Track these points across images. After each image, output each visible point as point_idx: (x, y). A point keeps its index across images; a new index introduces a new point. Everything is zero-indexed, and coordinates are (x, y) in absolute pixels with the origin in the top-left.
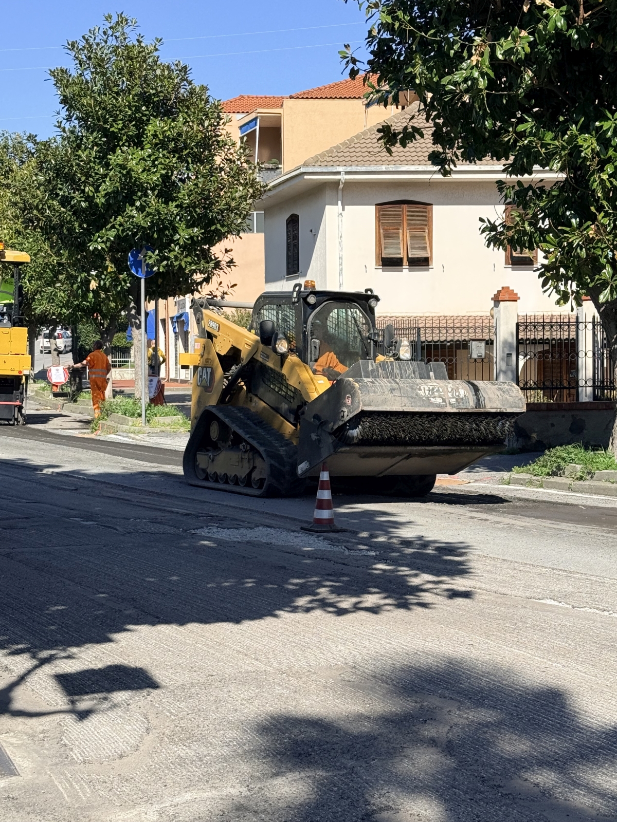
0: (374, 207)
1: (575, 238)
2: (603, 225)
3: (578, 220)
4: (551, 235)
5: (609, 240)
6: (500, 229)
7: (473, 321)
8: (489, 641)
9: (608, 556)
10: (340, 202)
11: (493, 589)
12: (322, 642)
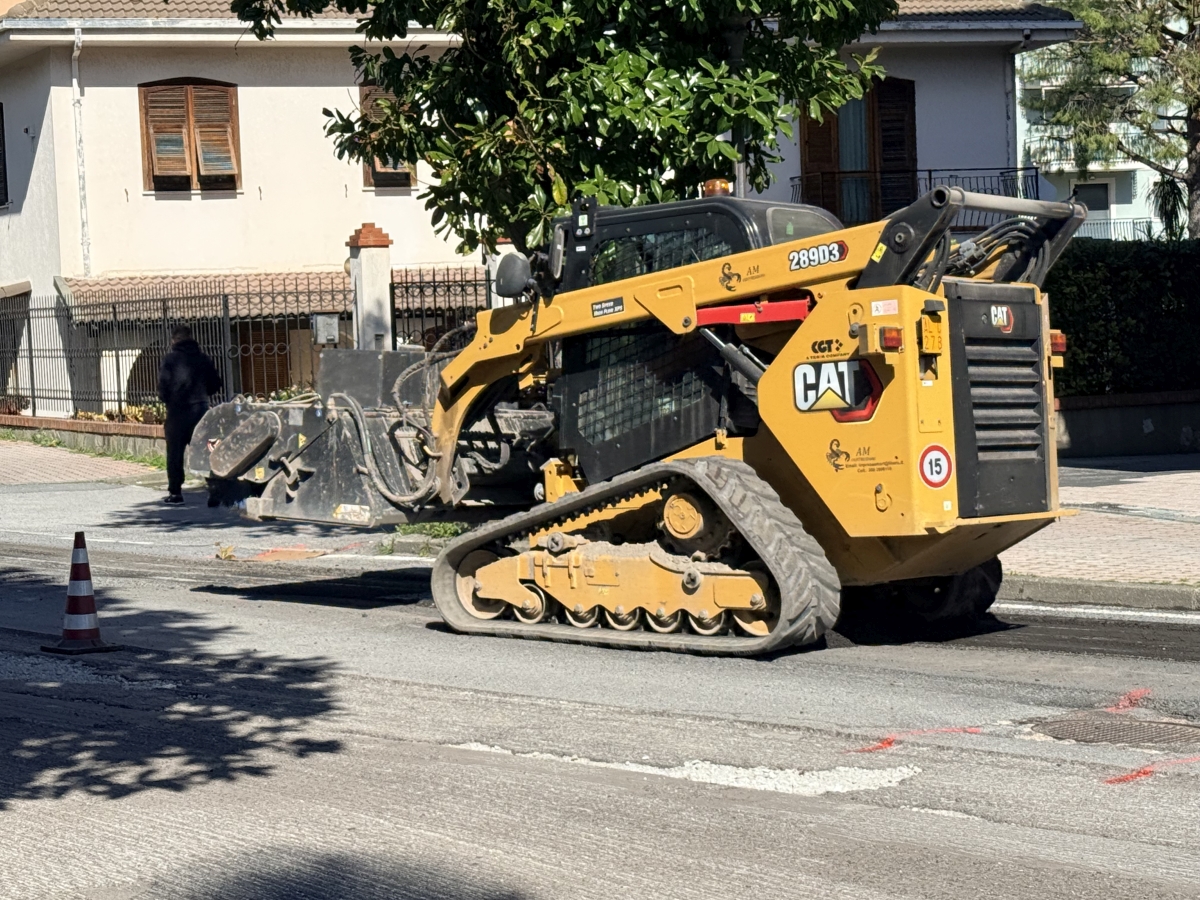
0: (136, 89)
1: (483, 142)
2: (527, 120)
3: (486, 113)
4: (443, 137)
5: (536, 146)
6: (357, 128)
7: (305, 282)
8: (382, 821)
9: (561, 664)
10: (75, 81)
11: (382, 732)
12: (96, 845)
